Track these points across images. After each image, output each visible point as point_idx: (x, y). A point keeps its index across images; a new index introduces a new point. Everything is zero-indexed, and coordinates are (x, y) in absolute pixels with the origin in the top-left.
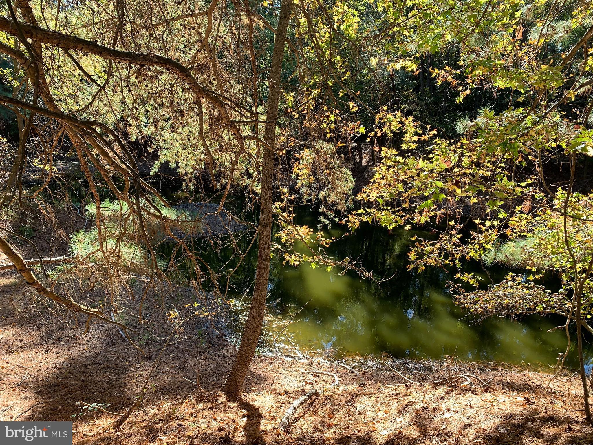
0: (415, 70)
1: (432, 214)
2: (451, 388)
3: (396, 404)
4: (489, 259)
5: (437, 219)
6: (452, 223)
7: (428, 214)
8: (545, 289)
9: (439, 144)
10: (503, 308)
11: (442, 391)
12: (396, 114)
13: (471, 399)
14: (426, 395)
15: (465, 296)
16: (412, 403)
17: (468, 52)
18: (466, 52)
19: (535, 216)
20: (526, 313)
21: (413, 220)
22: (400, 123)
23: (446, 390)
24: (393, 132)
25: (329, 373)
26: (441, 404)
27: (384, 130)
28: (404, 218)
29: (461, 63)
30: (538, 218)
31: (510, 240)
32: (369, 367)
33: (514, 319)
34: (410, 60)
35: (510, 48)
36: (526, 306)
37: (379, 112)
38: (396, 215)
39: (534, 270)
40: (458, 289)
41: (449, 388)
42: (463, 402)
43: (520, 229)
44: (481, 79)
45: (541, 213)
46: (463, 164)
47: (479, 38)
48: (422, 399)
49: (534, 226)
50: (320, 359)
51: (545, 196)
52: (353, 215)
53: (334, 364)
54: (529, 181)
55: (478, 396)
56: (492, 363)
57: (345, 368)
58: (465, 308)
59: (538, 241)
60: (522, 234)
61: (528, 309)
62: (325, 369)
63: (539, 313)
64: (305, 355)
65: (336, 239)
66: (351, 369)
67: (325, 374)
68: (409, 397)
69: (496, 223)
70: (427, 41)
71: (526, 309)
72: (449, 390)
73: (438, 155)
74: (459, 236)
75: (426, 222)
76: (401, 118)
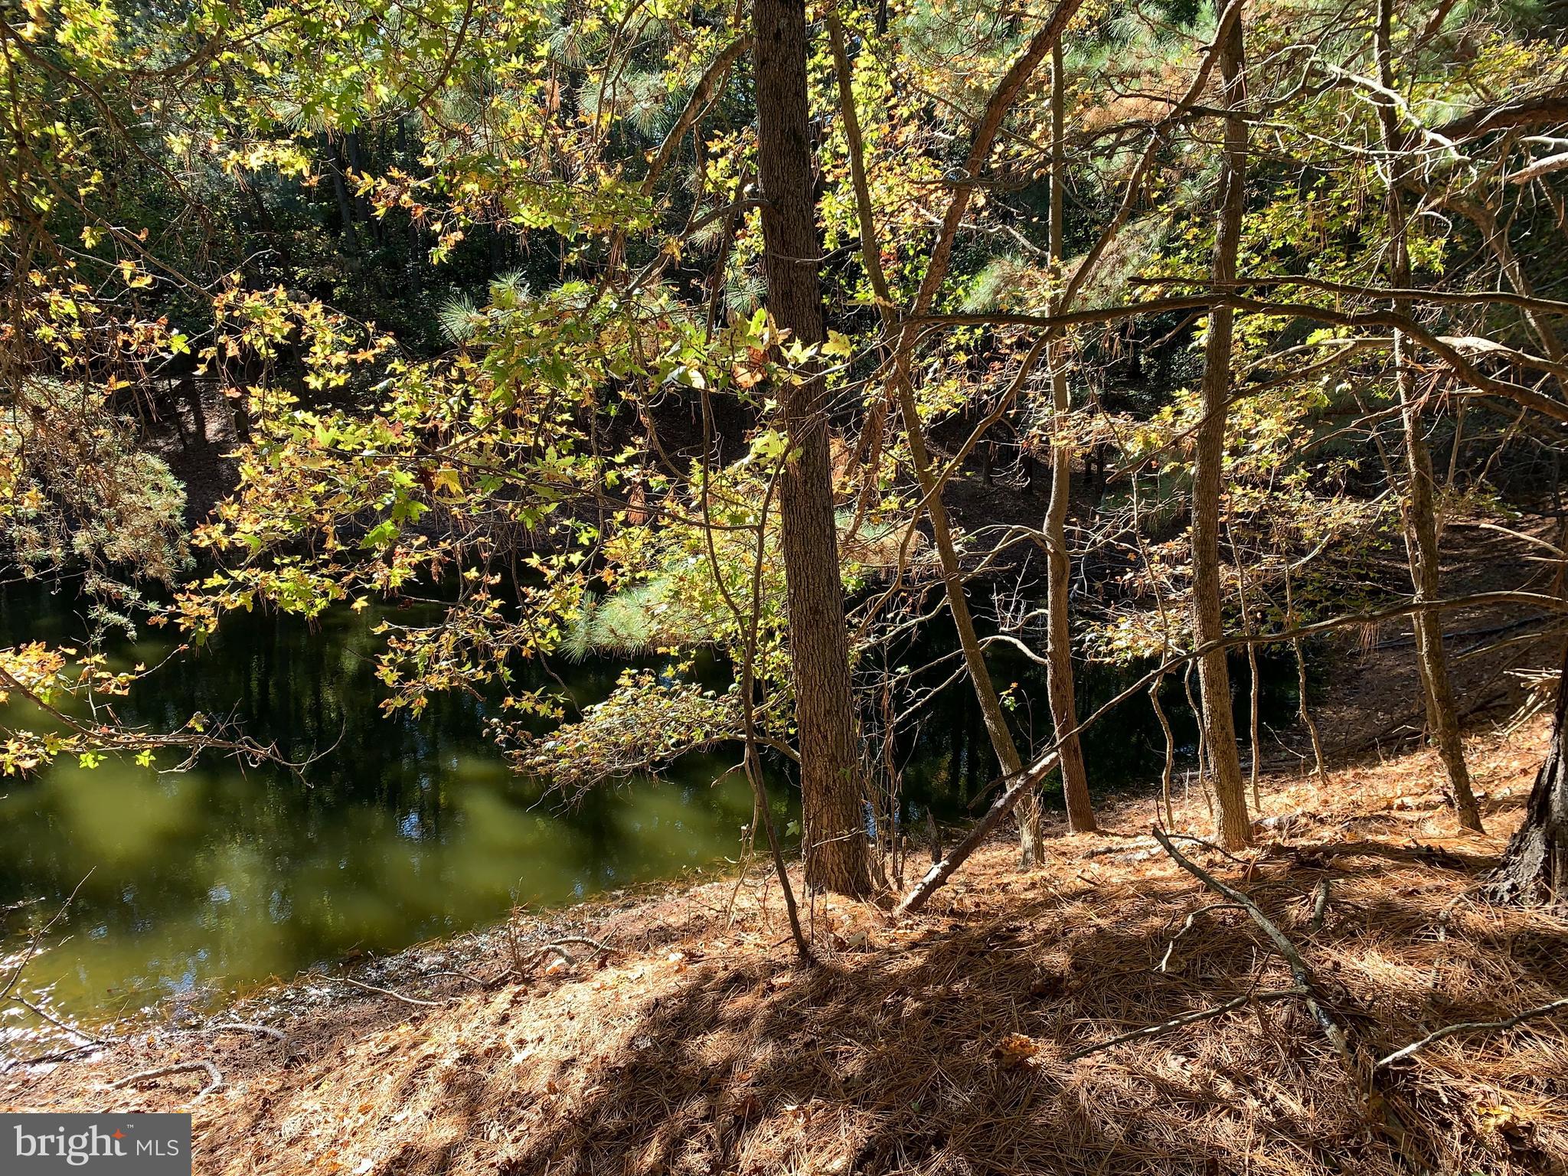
0: (306, 173)
1: (418, 558)
2: (522, 987)
3: (389, 1077)
4: (576, 645)
5: (433, 569)
6: (473, 574)
7: (409, 560)
8: (704, 690)
9: (402, 374)
10: (624, 755)
11: (501, 1000)
12: (273, 295)
13: (569, 997)
14: (464, 1025)
15: (535, 746)
16: (429, 1060)
17: (441, 135)
18: (436, 135)
19: (656, 528)
20: (674, 753)
21: (370, 580)
22: (289, 317)
23: (510, 997)
24: (271, 344)
25: (187, 1064)
26: (502, 1036)
27: (246, 339)
28: (345, 579)
29: (428, 161)
30: (662, 533)
31: (615, 593)
32: (312, 1005)
33: (650, 774)
34: (287, 146)
35: (538, 132)
36: (670, 737)
37: (221, 289)
38: (322, 576)
39: (674, 651)
40: (515, 733)
41: (517, 989)
42: (553, 1011)
43: (631, 564)
44: (484, 204)
45: (667, 521)
46: (473, 421)
47: (461, 100)
48: (454, 1040)
49: (658, 552)
50: (157, 1033)
51: (668, 482)
52: (192, 592)
53: (204, 1033)
54: (630, 451)
55: (585, 984)
56: (620, 893)
57: (239, 1031)
58: (538, 778)
59: (672, 586)
60: (638, 576)
61: (678, 744)
62: (175, 1056)
63: (699, 746)
64: (102, 1038)
65: (147, 669)
66: (259, 1027)
67: (178, 1071)
68: (423, 1047)
69: (576, 558)
70: (325, 99)
71: (673, 745)
72: (518, 994)
73: (405, 403)
74: (497, 603)
75: (405, 581)
76: (290, 304)
